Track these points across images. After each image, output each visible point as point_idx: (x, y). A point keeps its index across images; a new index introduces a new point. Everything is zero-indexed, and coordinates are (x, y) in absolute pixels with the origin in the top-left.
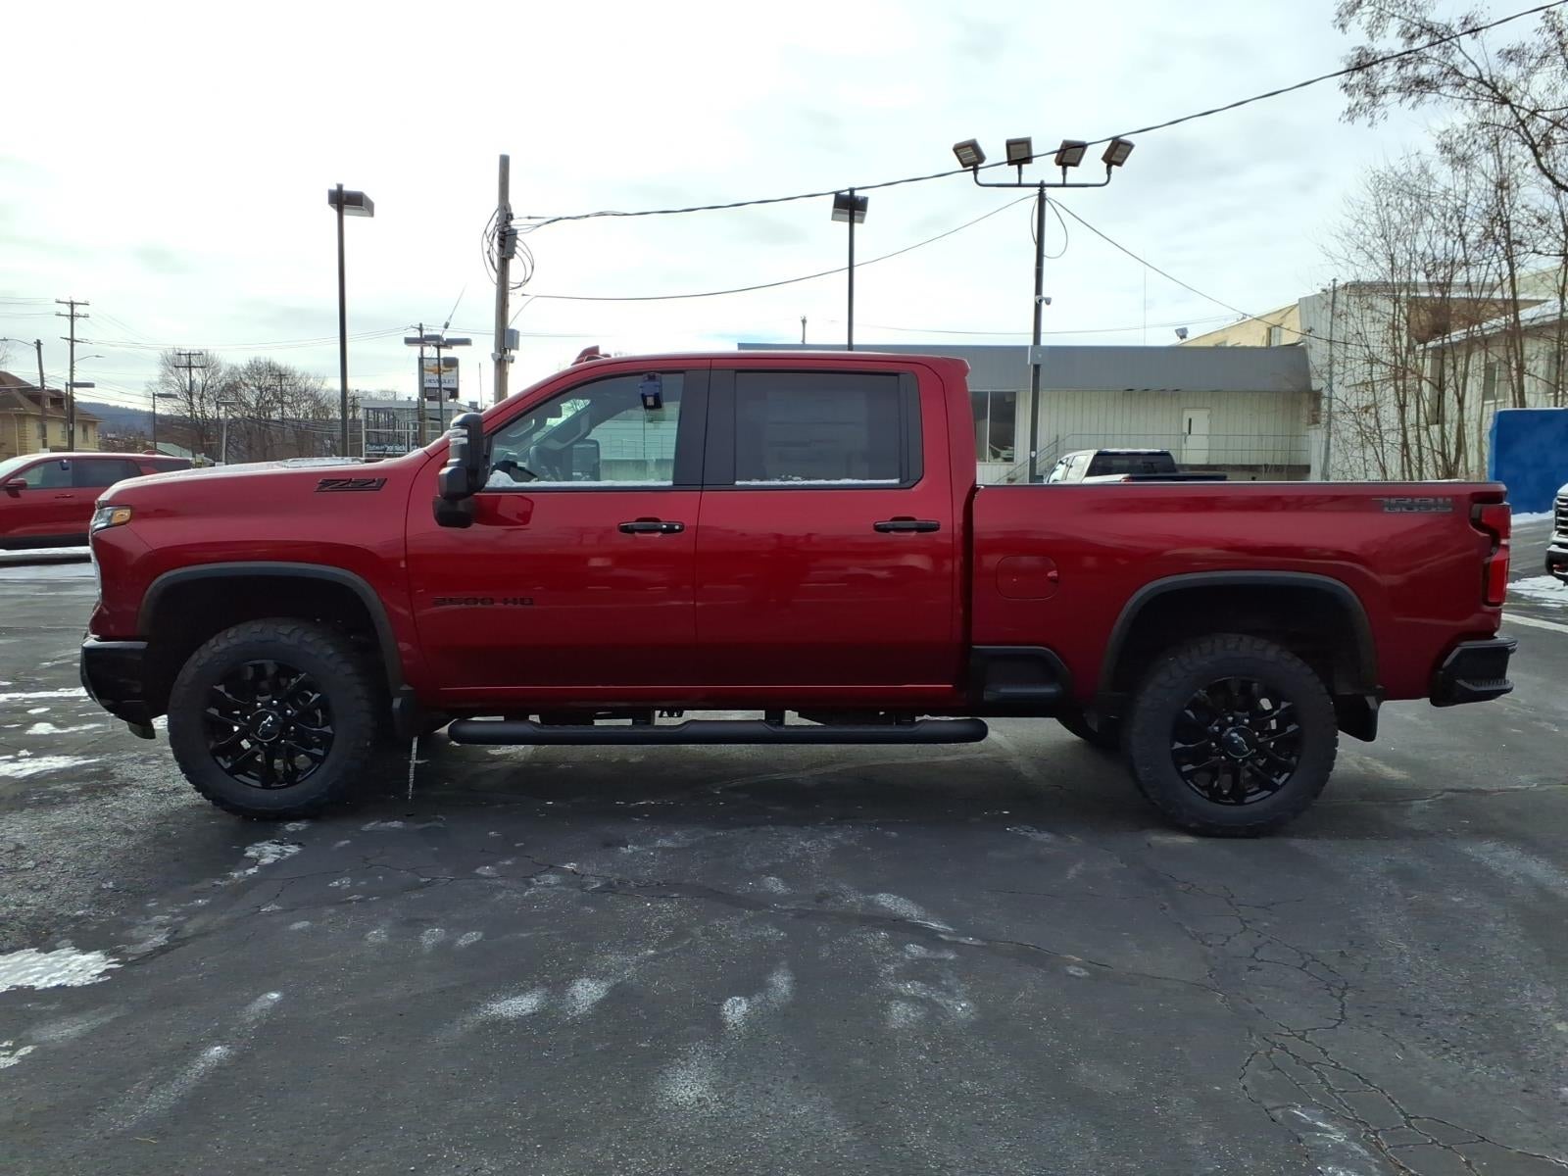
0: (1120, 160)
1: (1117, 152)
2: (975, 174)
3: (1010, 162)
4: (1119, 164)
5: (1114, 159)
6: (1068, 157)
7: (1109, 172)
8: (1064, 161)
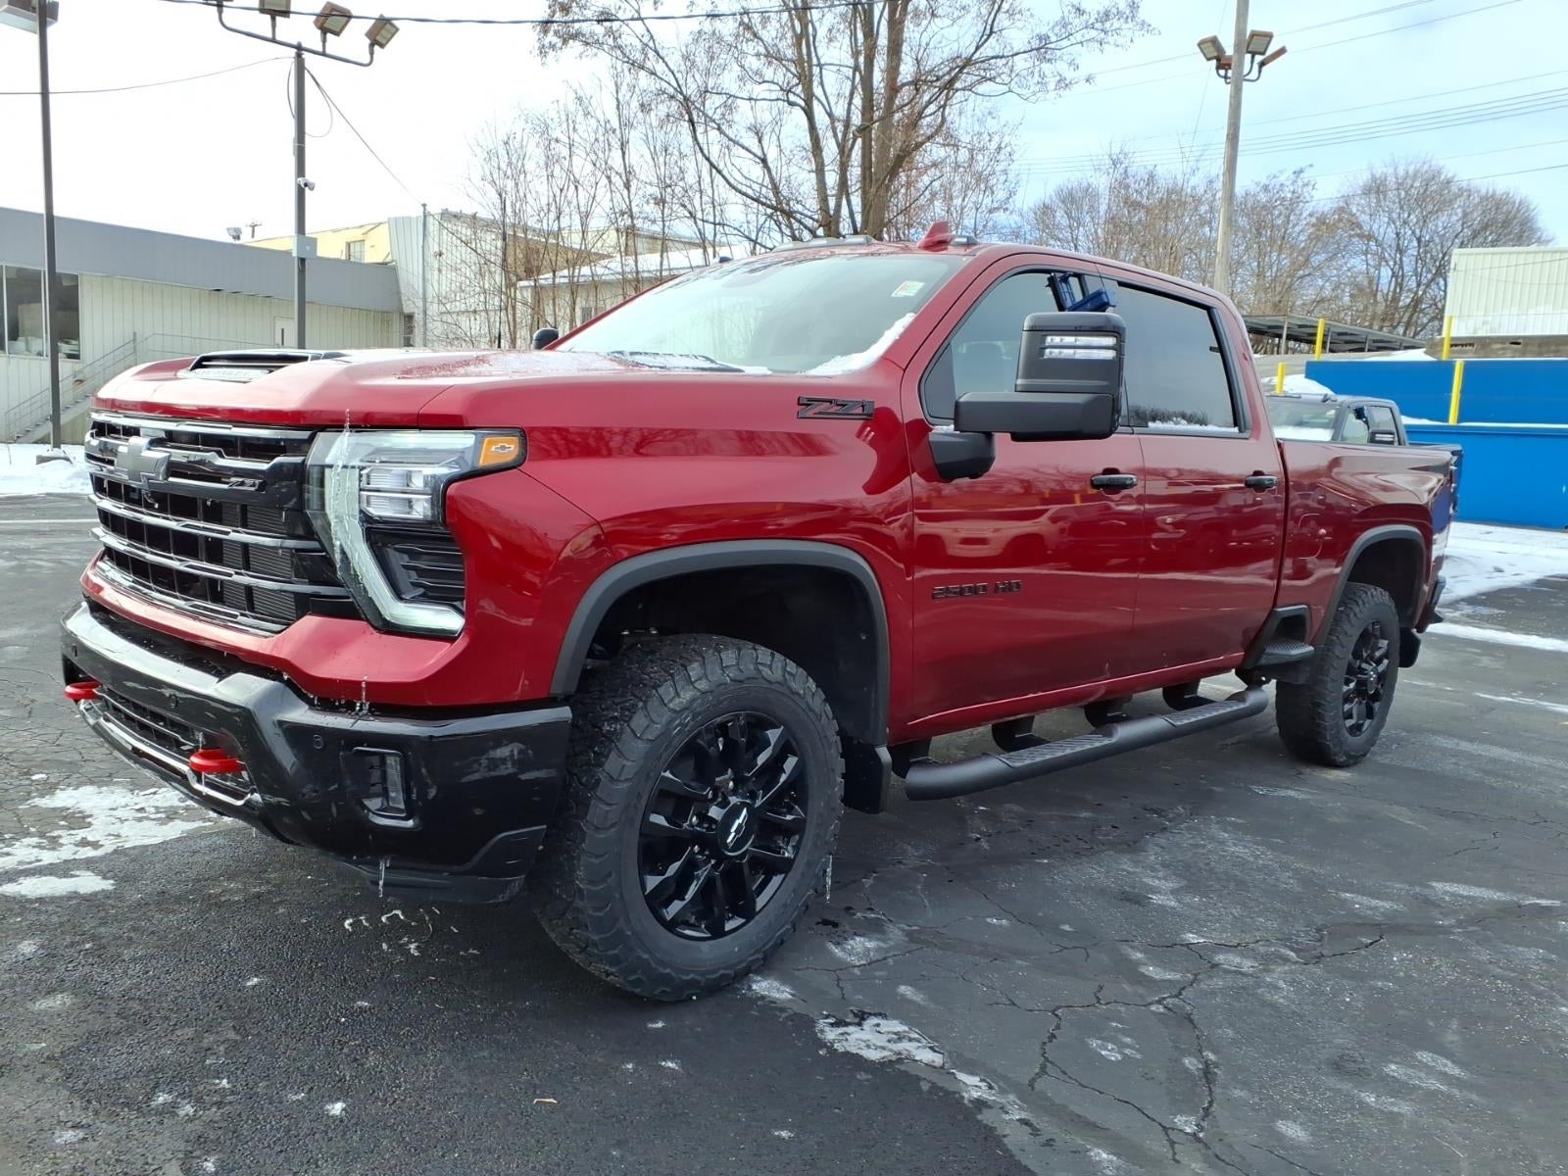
0: (384, 42)
1: (383, 32)
2: (220, 13)
3: (262, 10)
4: (382, 46)
5: (378, 38)
6: (330, 23)
7: (372, 53)
8: (326, 25)
